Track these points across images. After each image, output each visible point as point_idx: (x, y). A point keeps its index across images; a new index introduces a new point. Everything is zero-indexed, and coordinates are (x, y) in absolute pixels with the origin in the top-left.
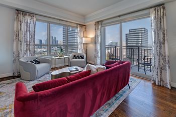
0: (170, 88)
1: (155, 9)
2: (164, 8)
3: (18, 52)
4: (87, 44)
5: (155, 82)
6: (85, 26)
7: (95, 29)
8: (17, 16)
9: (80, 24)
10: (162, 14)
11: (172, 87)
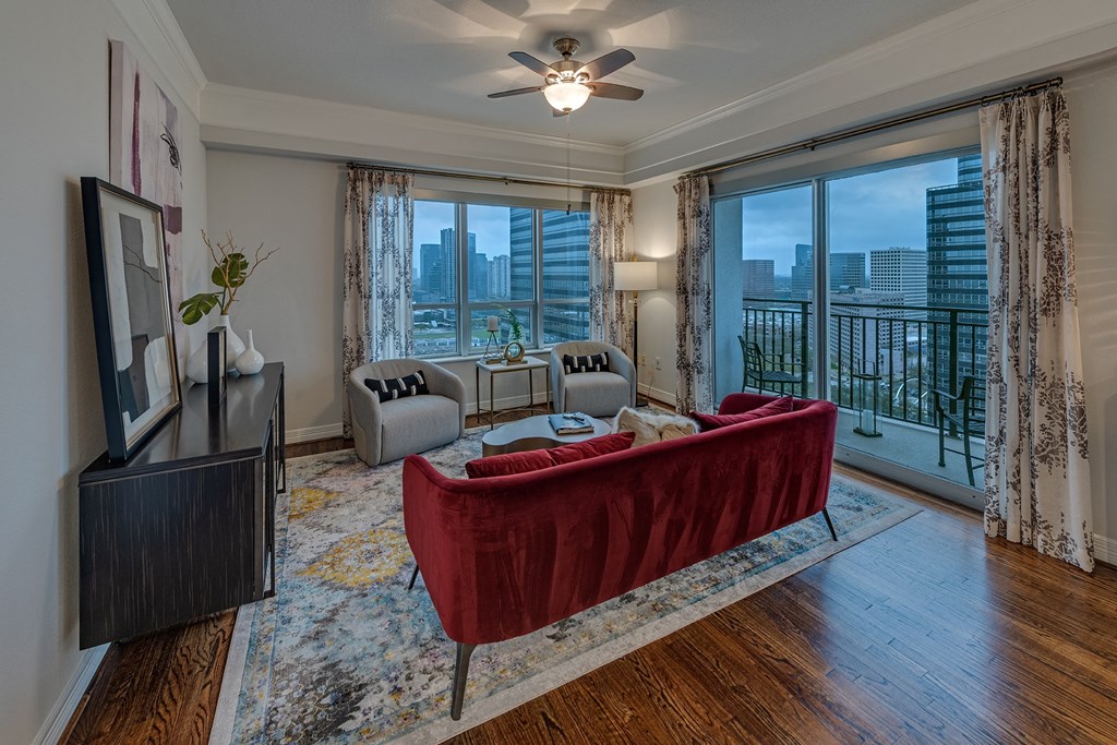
0: (1087, 567)
1: (1007, 109)
2: (1056, 106)
3: (359, 339)
4: (636, 294)
5: (1003, 526)
6: (627, 192)
7: (682, 216)
8: (354, 189)
9: (600, 190)
10: (1044, 140)
11: (1098, 563)
